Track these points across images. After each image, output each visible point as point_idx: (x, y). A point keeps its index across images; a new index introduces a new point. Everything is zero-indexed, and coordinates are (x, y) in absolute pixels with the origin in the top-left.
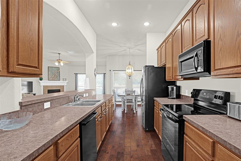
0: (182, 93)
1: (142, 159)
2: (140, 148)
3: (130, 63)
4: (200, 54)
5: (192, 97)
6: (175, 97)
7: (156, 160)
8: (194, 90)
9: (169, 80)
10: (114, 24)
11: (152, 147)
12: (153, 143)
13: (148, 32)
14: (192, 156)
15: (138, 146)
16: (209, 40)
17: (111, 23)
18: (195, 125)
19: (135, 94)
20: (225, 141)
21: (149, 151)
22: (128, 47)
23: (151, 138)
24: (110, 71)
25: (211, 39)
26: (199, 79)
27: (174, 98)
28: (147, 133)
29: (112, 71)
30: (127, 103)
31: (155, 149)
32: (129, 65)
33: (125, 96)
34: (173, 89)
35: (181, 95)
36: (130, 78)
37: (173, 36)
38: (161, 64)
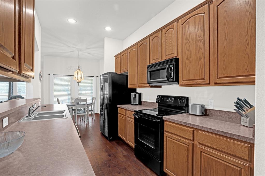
0: (143, 99)
1: (120, 166)
2: (112, 157)
3: (79, 67)
4: (172, 68)
5: (157, 102)
6: (137, 103)
7: (132, 163)
8: (158, 96)
9: (132, 87)
10: (72, 21)
11: (123, 153)
12: (122, 150)
13: (106, 37)
14: (174, 146)
15: (110, 155)
16: (178, 57)
17: (67, 19)
18: (177, 122)
19: (86, 102)
20: (203, 127)
21: (123, 157)
22: (77, 48)
23: (118, 146)
24: (49, 75)
25: (180, 57)
26: (161, 87)
27: (137, 105)
28: (112, 142)
29: (52, 75)
30: (77, 113)
31: (127, 154)
32: (78, 69)
33: (75, 105)
34: (135, 96)
35: (142, 101)
36: (79, 85)
37: (138, 47)
38: (121, 71)
